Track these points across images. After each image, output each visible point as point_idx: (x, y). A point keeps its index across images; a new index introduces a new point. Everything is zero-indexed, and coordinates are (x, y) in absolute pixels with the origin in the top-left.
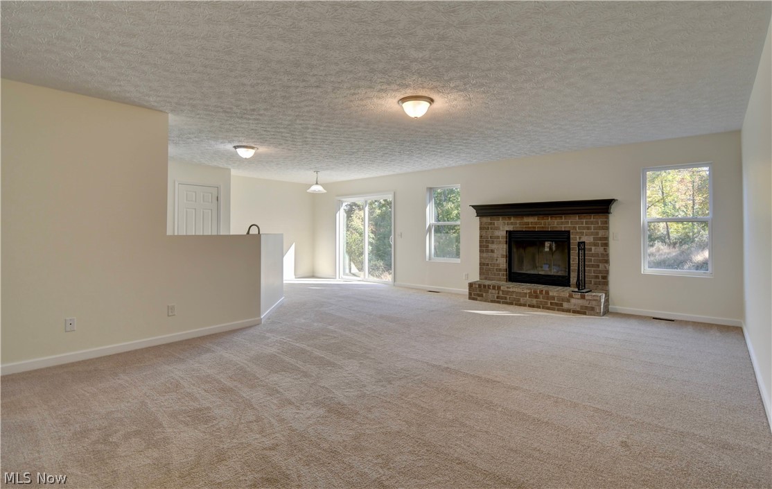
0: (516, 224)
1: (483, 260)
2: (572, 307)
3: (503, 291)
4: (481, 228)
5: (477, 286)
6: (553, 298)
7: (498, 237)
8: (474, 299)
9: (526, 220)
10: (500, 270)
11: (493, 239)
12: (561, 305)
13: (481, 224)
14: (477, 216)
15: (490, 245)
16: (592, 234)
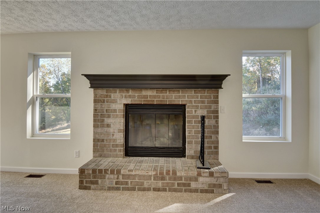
0: (134, 97)
1: (97, 136)
2: (200, 186)
3: (123, 175)
4: (95, 101)
5: (91, 172)
6: (181, 178)
7: (115, 111)
8: (86, 188)
9: (144, 93)
10: (117, 146)
11: (109, 113)
12: (189, 185)
13: (95, 95)
14: (91, 87)
15: (105, 119)
16: (206, 107)
